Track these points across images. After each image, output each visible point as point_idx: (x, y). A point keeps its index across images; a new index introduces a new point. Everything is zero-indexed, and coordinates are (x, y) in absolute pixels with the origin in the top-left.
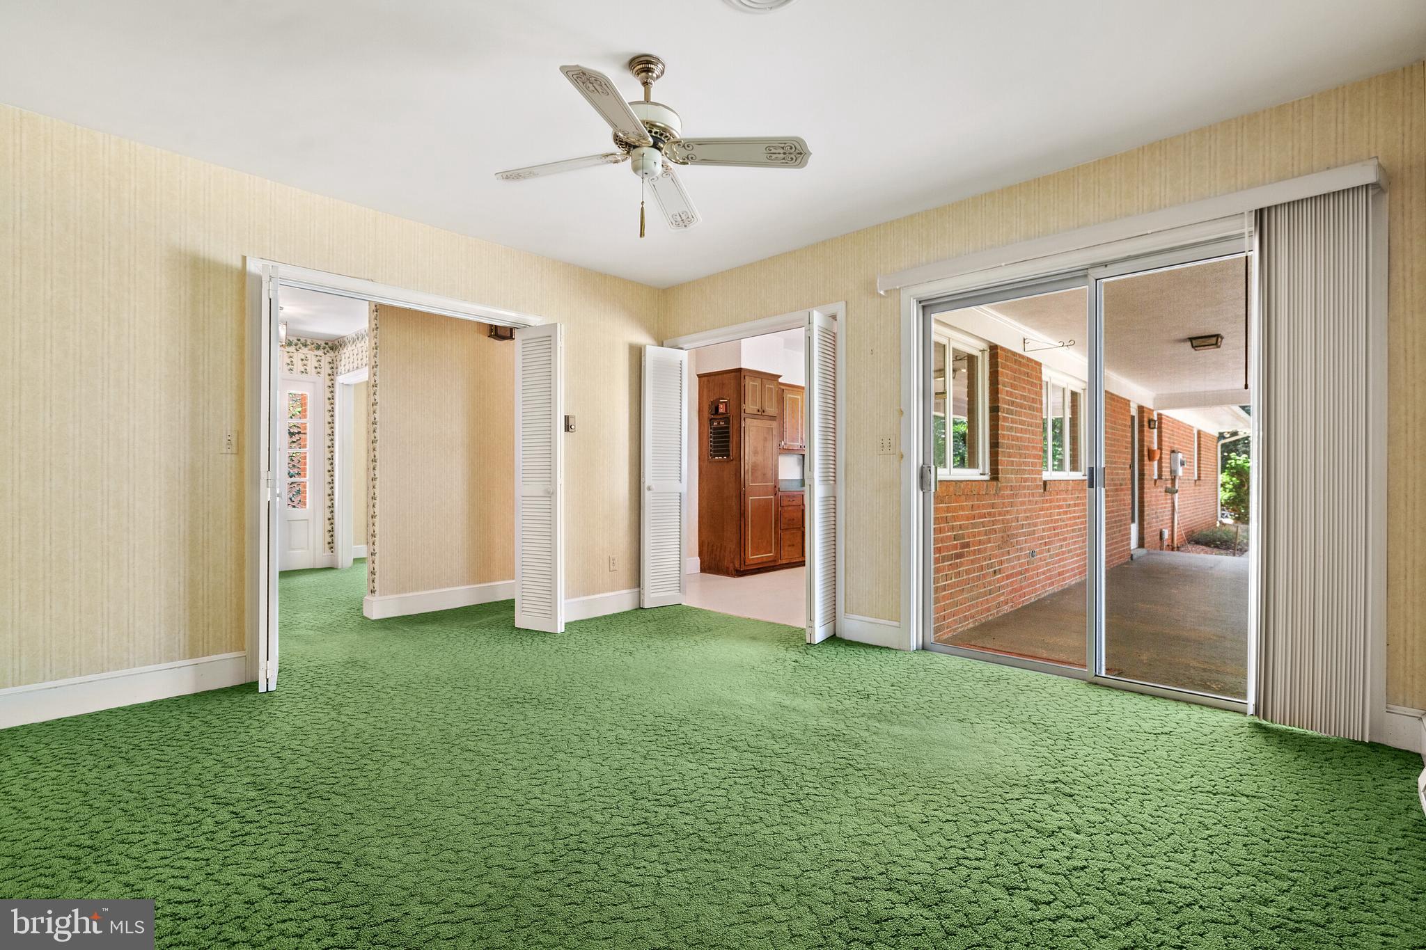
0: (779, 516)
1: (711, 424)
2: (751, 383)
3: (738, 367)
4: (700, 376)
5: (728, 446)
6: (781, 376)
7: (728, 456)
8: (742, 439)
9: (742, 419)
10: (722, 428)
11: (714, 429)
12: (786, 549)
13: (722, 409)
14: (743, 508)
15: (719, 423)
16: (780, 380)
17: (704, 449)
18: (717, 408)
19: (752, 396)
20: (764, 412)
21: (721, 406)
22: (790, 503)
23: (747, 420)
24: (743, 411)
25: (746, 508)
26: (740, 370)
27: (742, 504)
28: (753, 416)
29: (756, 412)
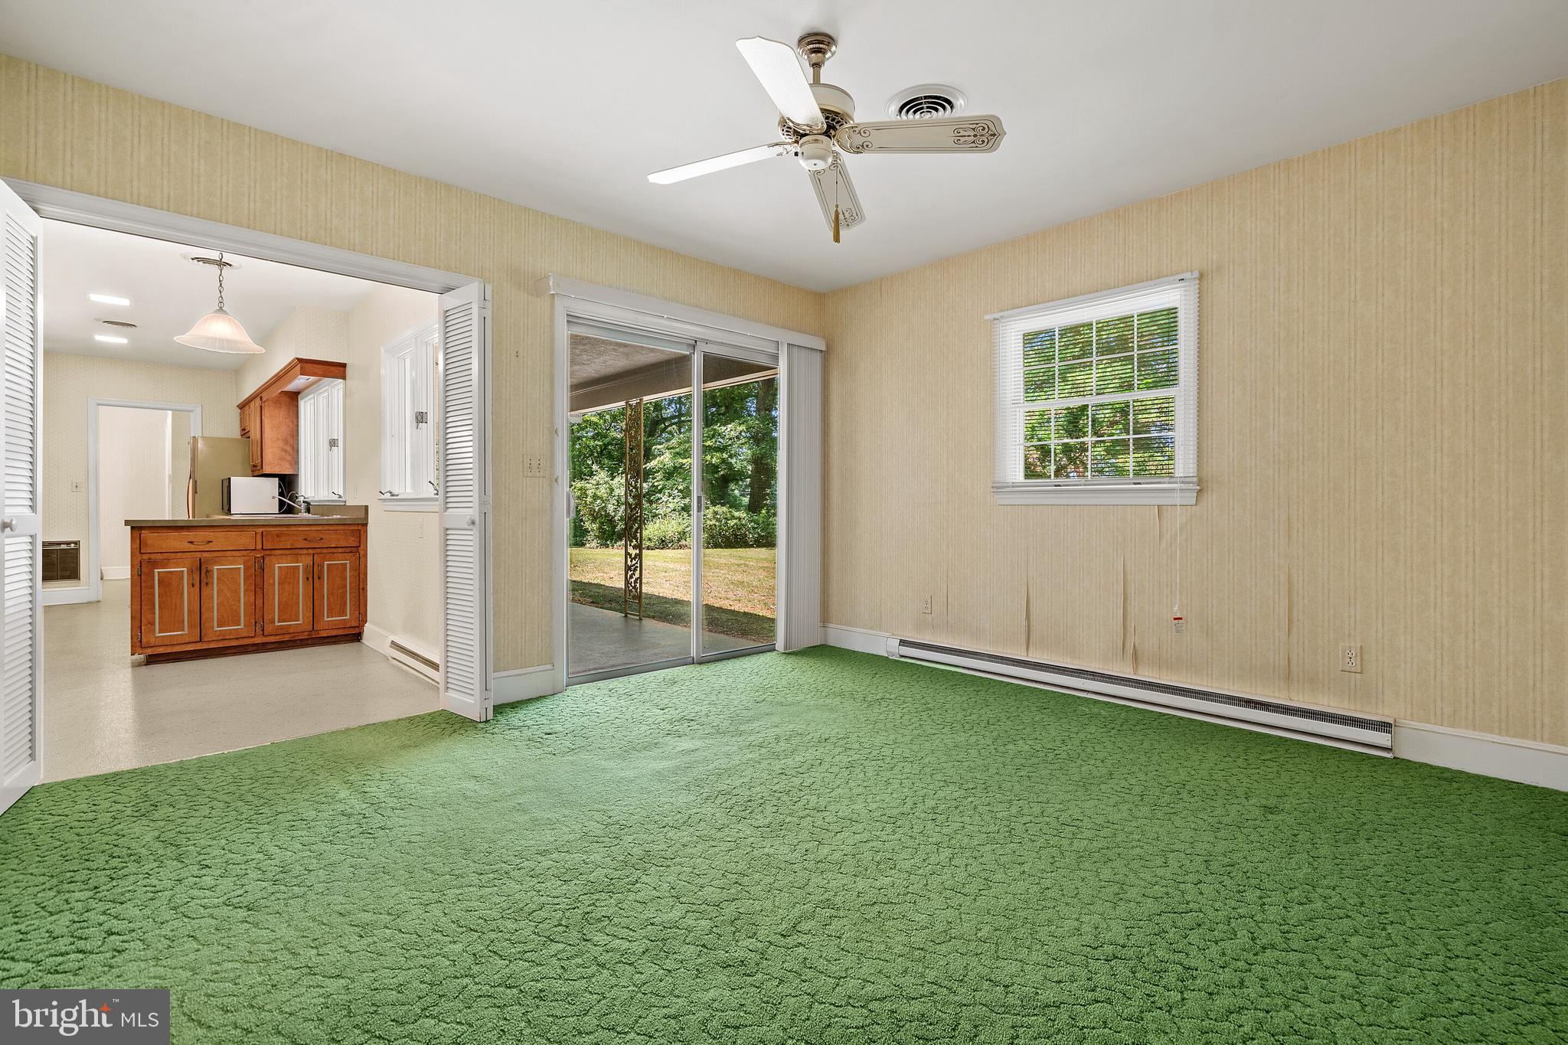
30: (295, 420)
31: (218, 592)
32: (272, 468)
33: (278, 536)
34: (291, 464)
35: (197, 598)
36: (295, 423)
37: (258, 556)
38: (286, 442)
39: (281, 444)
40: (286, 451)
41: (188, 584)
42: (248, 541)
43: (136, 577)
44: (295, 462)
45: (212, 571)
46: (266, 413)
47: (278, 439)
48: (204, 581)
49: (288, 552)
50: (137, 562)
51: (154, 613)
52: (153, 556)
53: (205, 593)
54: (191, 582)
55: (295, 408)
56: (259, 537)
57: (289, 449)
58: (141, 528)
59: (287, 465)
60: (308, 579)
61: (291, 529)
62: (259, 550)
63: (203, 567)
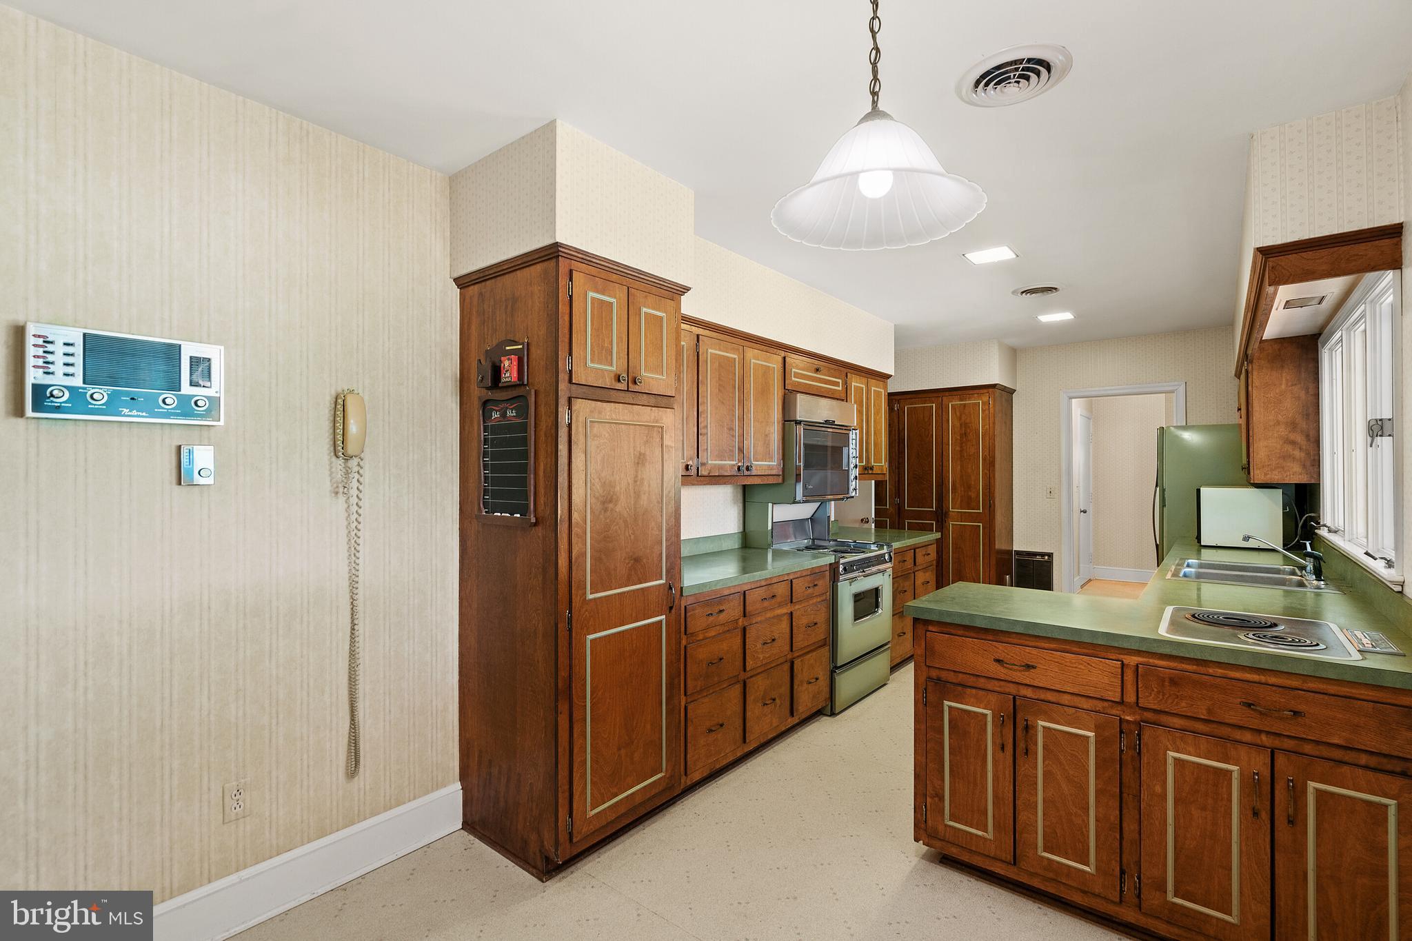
0: (680, 657)
1: (486, 416)
2: (591, 294)
3: (547, 241)
4: (463, 282)
5: (523, 482)
6: (688, 289)
7: (524, 511)
8: (563, 460)
9: (563, 401)
10: (510, 428)
11: (495, 429)
12: (702, 742)
13: (509, 373)
14: (563, 673)
15: (504, 415)
16: (688, 306)
17: (472, 484)
18: (497, 371)
19: (597, 331)
20: (635, 383)
21: (507, 363)
22: (711, 618)
23: (578, 404)
24: (563, 377)
25: (576, 669)
26: (553, 252)
27: (563, 661)
28: (599, 394)
29: (608, 382)
30: (1311, 386)
31: (1044, 775)
32: (1266, 474)
33: (1174, 682)
34: (1304, 466)
35: (1009, 772)
36: (1311, 391)
37: (1128, 718)
38: (1293, 426)
39: (1282, 431)
40: (1293, 443)
41: (994, 743)
42: (1106, 680)
43: (921, 706)
44: (1315, 462)
45: (1035, 727)
46: (1256, 379)
47: (1278, 423)
48: (1021, 745)
49: (1200, 727)
50: (922, 679)
51: (943, 780)
52: (944, 675)
53: (1022, 769)
54: (999, 741)
55: (1311, 365)
56: (1129, 676)
57: (1299, 438)
58: (927, 622)
59: (1296, 468)
60: (1256, 814)
61: (1211, 671)
62: (1129, 706)
63: (1019, 716)
